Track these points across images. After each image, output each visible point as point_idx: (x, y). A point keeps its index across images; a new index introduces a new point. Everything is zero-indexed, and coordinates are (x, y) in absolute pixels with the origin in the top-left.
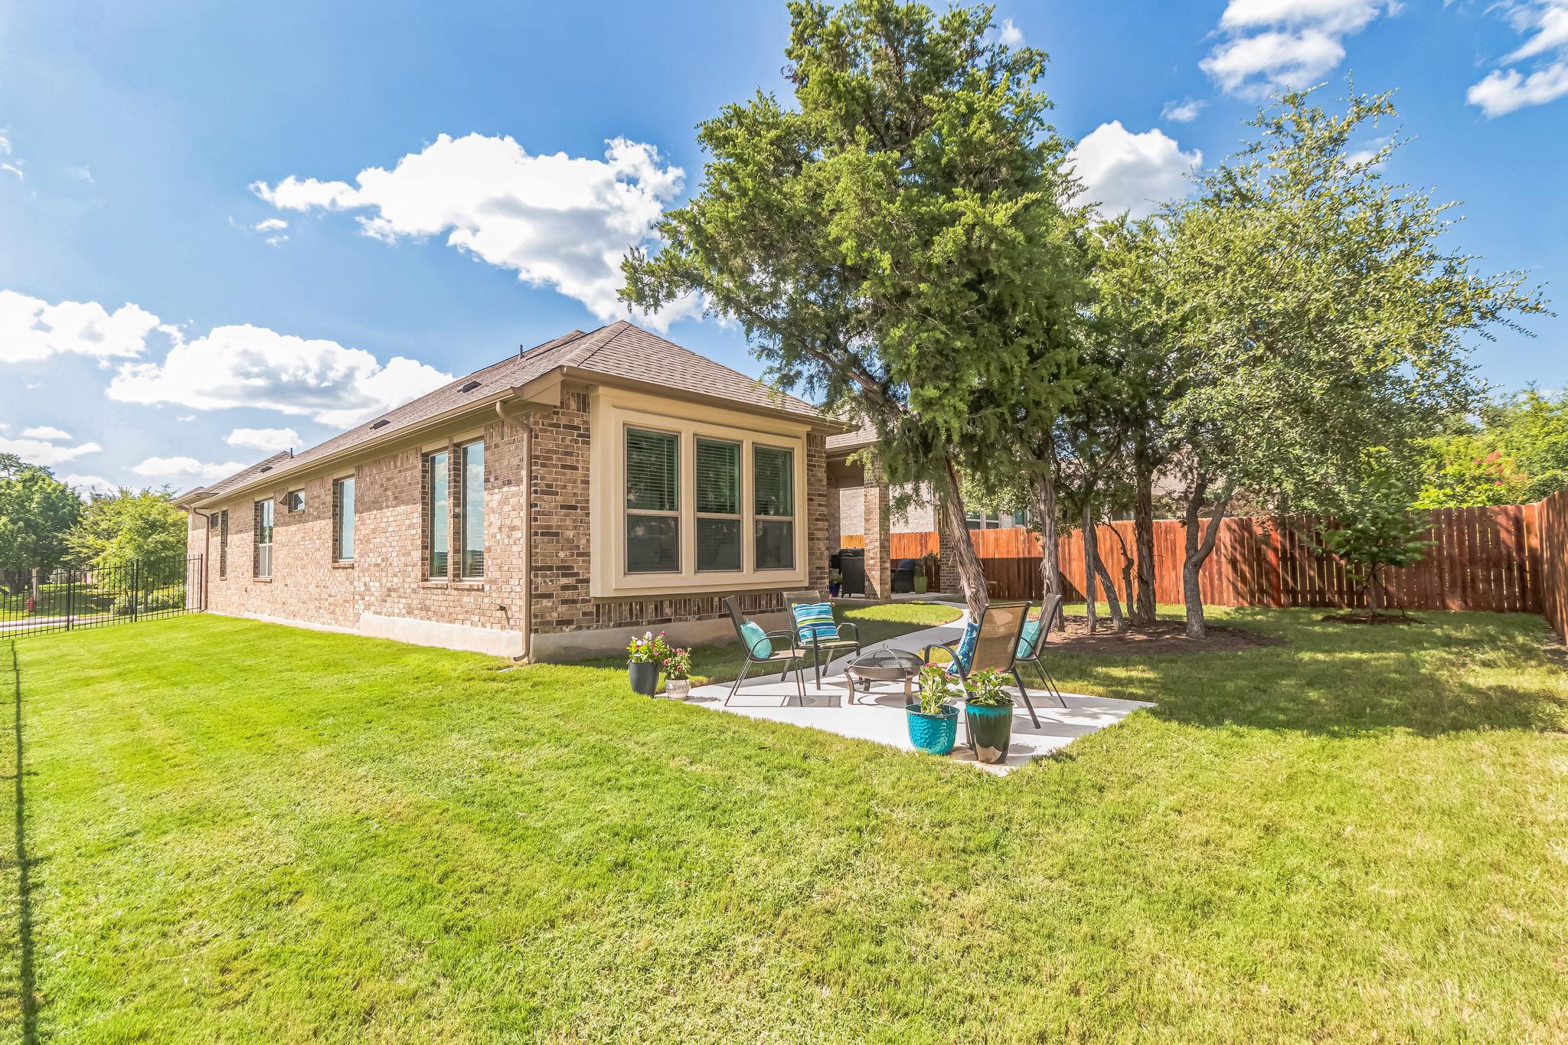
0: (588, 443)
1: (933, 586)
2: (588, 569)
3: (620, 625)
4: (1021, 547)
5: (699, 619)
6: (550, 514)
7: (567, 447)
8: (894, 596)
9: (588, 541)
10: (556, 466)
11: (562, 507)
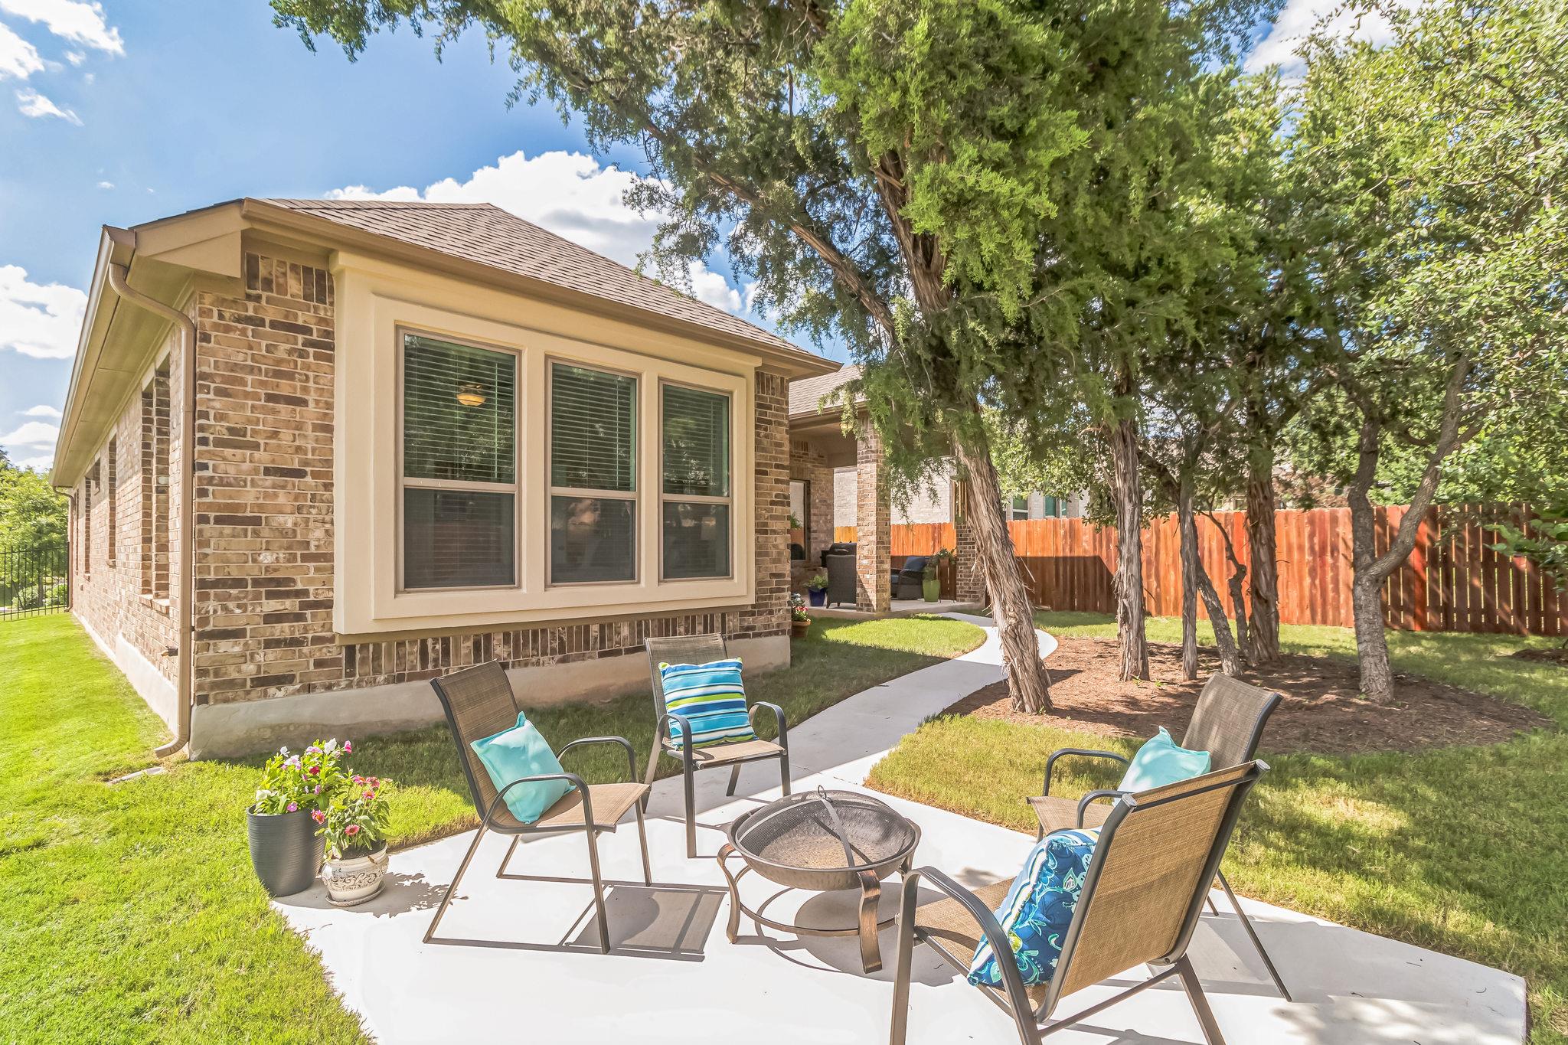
0: (330, 359)
1: (948, 591)
2: (328, 584)
3: (400, 679)
4: (1060, 542)
5: (563, 661)
6: (240, 483)
7: (279, 362)
8: (897, 606)
9: (329, 533)
10: (256, 397)
11: (268, 471)
